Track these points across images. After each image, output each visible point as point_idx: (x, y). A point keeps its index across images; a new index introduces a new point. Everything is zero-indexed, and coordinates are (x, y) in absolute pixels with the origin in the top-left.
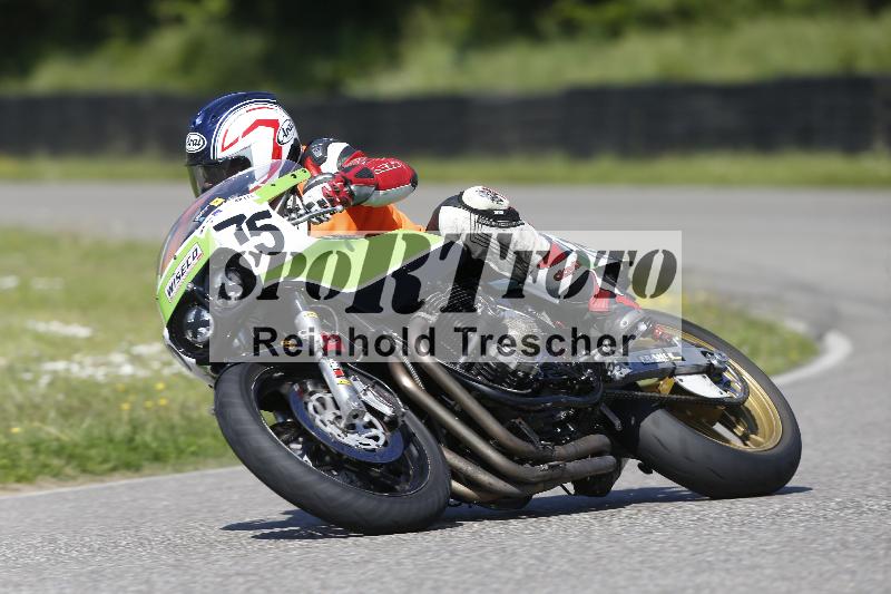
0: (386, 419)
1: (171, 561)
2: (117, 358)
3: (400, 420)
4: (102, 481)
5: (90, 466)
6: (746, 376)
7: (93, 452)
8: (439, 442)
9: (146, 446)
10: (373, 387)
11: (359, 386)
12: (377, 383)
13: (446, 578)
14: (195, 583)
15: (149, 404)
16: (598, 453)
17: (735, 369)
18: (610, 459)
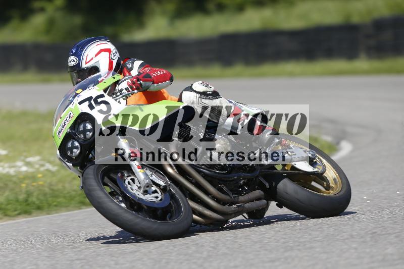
0: (162, 187)
1: (46, 255)
2: (19, 163)
3: (168, 187)
4: (14, 220)
5: (9, 213)
6: (324, 161)
7: (9, 207)
8: (186, 197)
9: (34, 203)
10: (155, 173)
11: (149, 172)
12: (157, 171)
13: (172, 258)
14: (57, 264)
15: (34, 184)
16: (258, 199)
17: (318, 158)
18: (264, 201)
